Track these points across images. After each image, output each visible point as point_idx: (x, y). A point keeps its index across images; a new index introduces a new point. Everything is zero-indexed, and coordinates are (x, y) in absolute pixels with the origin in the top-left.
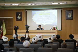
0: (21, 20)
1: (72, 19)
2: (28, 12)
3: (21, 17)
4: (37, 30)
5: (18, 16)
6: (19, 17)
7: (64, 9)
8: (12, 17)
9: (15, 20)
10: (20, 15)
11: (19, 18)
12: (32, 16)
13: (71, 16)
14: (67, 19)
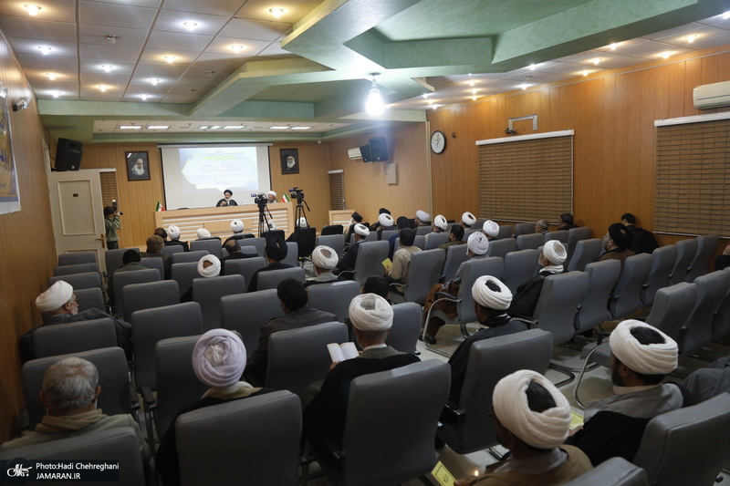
0: (147, 177)
1: (295, 170)
2: (166, 151)
3: (147, 168)
4: (218, 205)
5: (136, 167)
6: (140, 168)
7: (275, 143)
8: (114, 170)
9: (126, 178)
10: (141, 161)
11: (140, 171)
12: (179, 165)
13: (294, 163)
14: (285, 170)
